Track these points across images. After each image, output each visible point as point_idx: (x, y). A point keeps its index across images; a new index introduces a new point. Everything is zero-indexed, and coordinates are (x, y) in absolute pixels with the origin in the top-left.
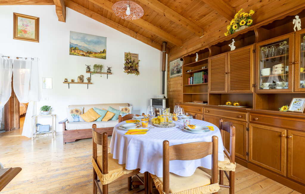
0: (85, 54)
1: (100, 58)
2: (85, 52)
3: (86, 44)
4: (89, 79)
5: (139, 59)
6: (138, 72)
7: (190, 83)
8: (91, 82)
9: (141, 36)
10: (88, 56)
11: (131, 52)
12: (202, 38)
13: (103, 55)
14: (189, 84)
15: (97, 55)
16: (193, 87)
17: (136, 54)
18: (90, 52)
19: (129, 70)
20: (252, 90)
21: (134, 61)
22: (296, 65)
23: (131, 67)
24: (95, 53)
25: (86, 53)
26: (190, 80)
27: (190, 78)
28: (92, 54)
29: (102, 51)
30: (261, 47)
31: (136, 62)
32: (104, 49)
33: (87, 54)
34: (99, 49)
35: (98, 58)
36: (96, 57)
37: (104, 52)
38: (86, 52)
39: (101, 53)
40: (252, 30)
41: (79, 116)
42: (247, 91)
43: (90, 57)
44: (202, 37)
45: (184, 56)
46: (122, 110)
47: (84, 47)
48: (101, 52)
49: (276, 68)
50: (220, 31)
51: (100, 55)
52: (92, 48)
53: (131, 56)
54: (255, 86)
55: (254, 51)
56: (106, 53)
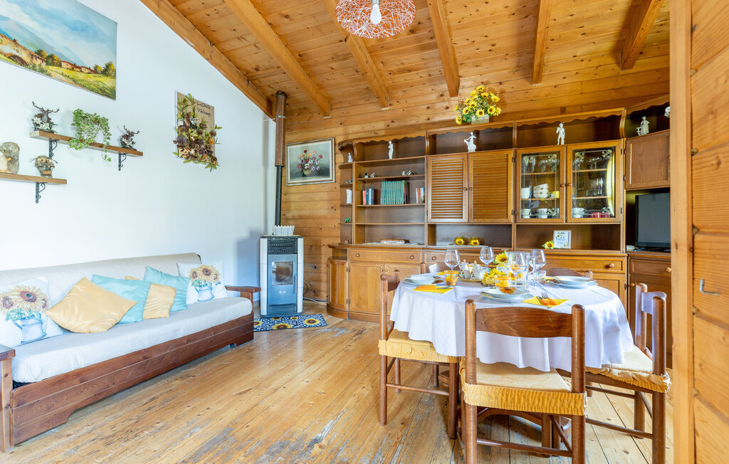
0: (24, 56)
1: (92, 90)
2: (25, 49)
3: (33, 19)
4: (45, 166)
5: (217, 122)
6: (215, 159)
7: (367, 202)
8: (56, 173)
9: (224, 57)
10: (42, 71)
11: (197, 97)
12: (387, 110)
13: (106, 82)
14: (364, 204)
15: (80, 76)
16: (366, 211)
17: (208, 107)
18: (51, 57)
19: (192, 152)
20: (511, 219)
21: (203, 126)
22: (568, 187)
23: (198, 141)
24: (74, 67)
25: (32, 56)
26: (367, 196)
27: (368, 191)
28: (60, 66)
29: (102, 66)
30: (524, 155)
31: (208, 130)
32: (107, 62)
33: (38, 62)
34: (91, 56)
35: (83, 86)
36: (75, 82)
37: (108, 71)
38: (33, 50)
39: (95, 71)
40: (510, 126)
41: (43, 317)
42: (503, 221)
43: (49, 75)
44: (387, 108)
45: (357, 142)
46: (194, 275)
47: (21, 27)
48: (96, 67)
49: (542, 189)
50: (428, 108)
51: (92, 79)
52: (57, 42)
53: (196, 111)
54: (515, 213)
55: (515, 160)
56: (114, 77)
